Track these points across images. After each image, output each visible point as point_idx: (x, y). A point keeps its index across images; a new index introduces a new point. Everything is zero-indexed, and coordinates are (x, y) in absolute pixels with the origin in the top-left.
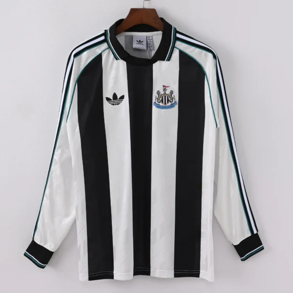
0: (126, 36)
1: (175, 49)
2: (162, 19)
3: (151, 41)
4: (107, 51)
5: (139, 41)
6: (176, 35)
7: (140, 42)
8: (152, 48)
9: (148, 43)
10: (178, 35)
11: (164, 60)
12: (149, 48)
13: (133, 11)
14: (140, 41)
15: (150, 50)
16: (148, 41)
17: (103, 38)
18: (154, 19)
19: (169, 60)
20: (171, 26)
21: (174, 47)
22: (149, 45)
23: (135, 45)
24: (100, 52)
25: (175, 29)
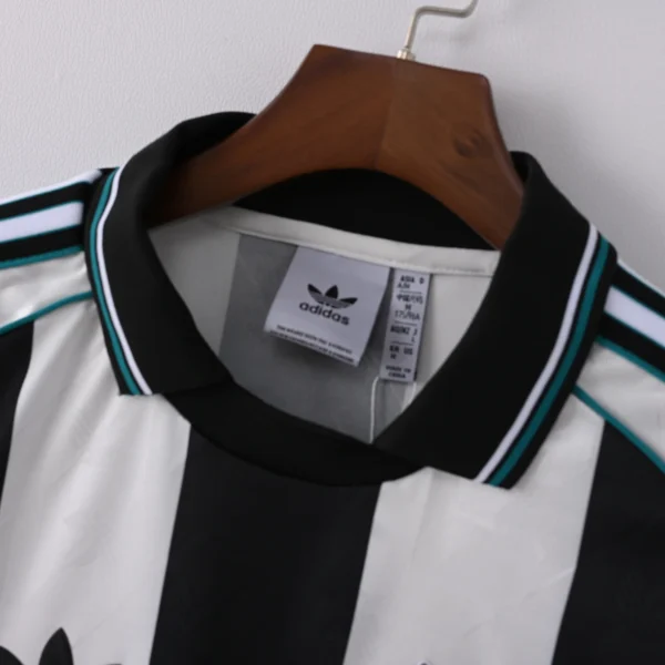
0: (249, 243)
1: (573, 403)
2: (524, 165)
3: (418, 308)
4: (76, 313)
5: (324, 290)
6: (601, 297)
7: (331, 299)
8: (410, 362)
9: (392, 320)
10: (622, 307)
11: (470, 473)
12: (387, 360)
13: (325, 65)
14: (333, 292)
15: (395, 371)
16: (397, 304)
17: (65, 216)
18: (462, 151)
19: (509, 478)
20: (581, 226)
21: (567, 386)
22: (390, 337)
23: (287, 316)
24: (22, 313)
25: (607, 253)
